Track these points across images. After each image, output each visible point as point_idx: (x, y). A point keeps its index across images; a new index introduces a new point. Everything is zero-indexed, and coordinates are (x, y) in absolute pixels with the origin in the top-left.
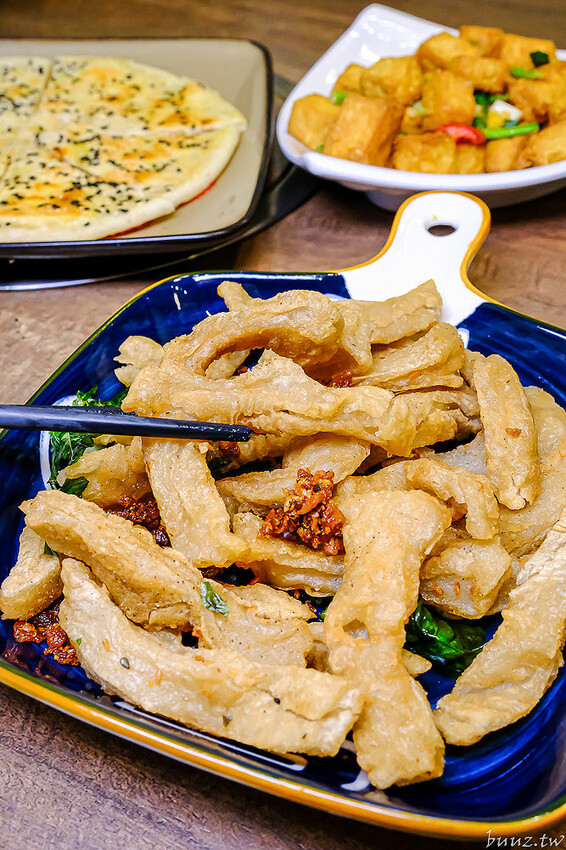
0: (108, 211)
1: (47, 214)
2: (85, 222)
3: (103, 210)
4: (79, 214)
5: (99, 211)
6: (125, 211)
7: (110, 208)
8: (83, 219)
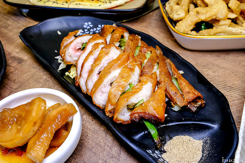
0: (106, 2)
1: (90, 2)
2: (99, 5)
3: (105, 2)
4: (98, 3)
5: (103, 2)
6: (110, 3)
7: (107, 2)
8: (99, 4)
